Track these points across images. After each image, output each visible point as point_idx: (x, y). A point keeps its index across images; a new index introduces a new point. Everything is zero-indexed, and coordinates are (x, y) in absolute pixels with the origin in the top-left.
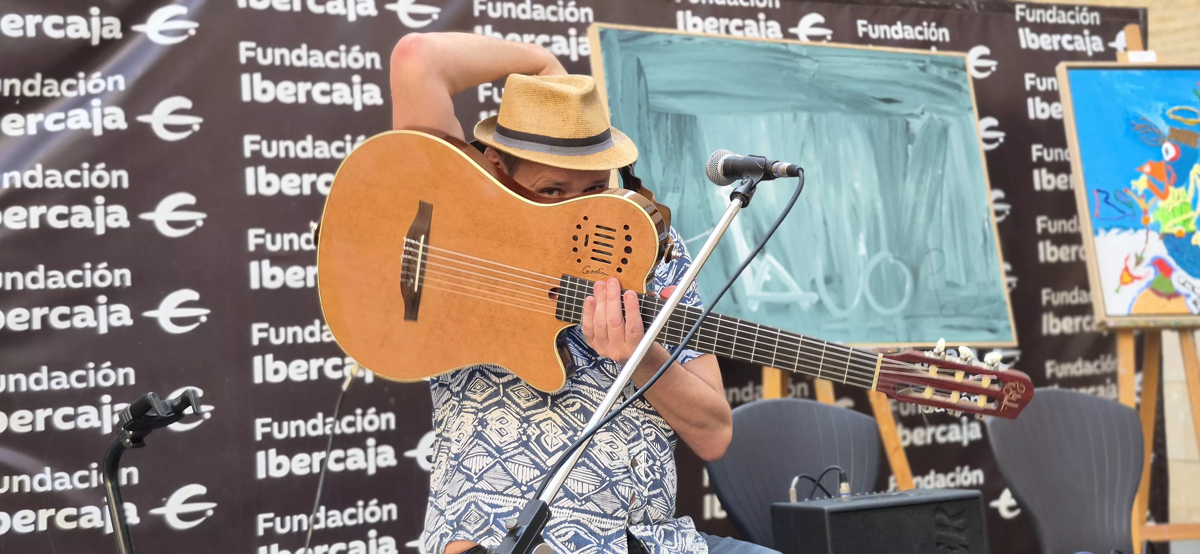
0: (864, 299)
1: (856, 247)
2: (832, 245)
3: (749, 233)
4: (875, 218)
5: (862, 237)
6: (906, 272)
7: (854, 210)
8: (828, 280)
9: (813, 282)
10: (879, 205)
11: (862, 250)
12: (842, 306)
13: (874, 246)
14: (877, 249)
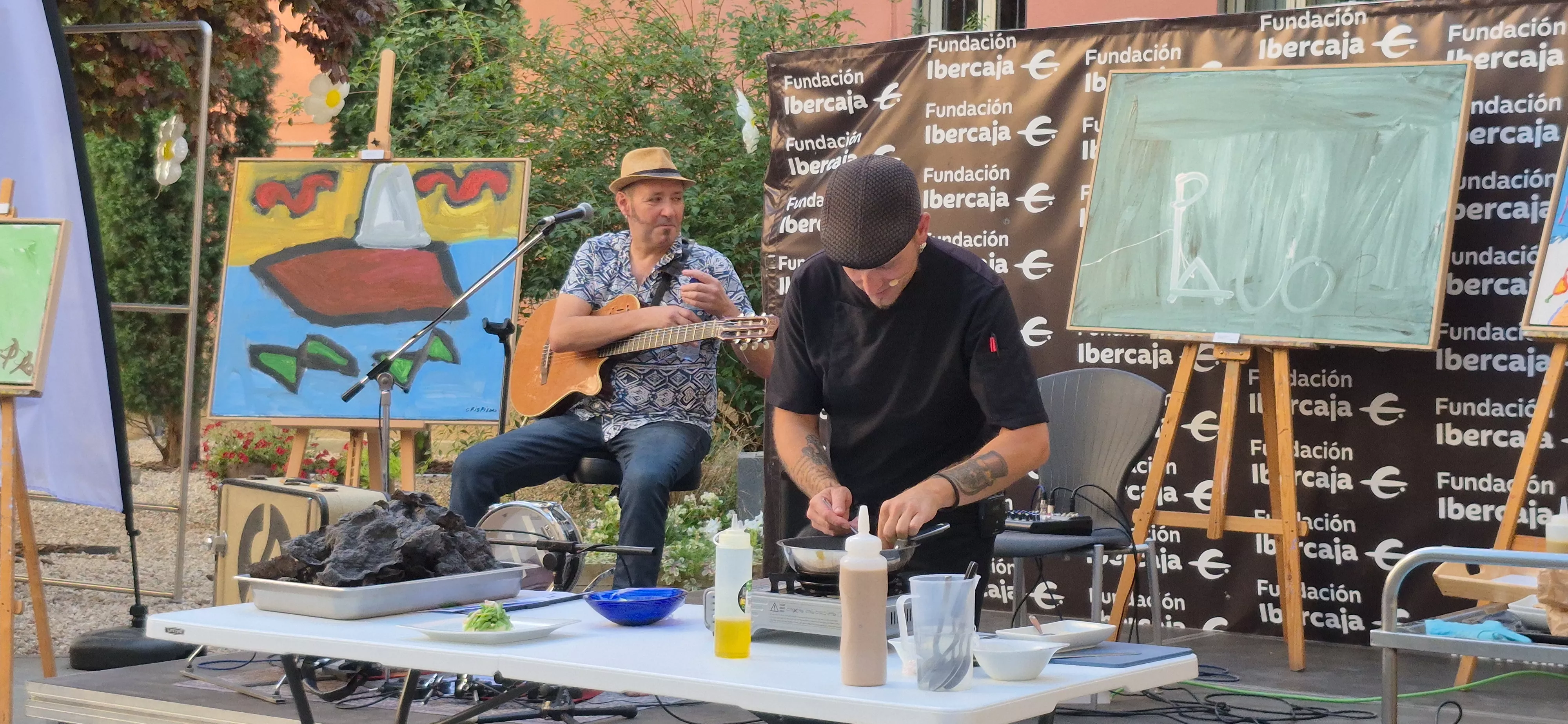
0: (1279, 298)
1: (1286, 251)
2: (1262, 249)
3: (1187, 239)
4: (1314, 224)
5: (1295, 243)
6: (1330, 275)
7: (1294, 218)
8: (1247, 281)
9: (1234, 281)
10: (1322, 213)
11: (1291, 254)
12: (1254, 303)
13: (1304, 250)
14: (1307, 254)
